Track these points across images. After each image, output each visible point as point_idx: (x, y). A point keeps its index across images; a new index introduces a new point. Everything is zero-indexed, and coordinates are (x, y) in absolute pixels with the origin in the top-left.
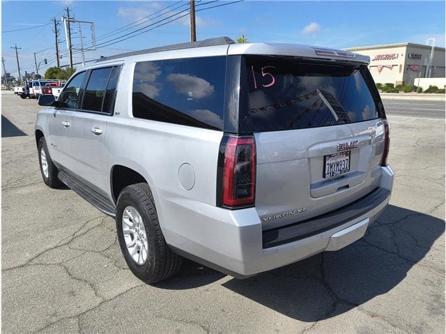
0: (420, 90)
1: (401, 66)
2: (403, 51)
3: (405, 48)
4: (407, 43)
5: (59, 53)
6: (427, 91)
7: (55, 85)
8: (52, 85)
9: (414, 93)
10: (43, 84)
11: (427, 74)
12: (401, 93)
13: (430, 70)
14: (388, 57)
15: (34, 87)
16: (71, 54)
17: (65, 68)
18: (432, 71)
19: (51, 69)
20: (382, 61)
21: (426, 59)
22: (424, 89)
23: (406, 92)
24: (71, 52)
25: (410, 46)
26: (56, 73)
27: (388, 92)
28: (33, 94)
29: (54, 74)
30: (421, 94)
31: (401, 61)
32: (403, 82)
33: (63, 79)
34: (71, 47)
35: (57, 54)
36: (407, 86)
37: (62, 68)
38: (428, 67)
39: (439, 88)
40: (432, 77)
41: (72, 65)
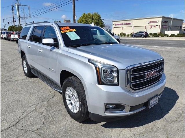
0: (168, 36)
1: (160, 26)
2: (160, 19)
3: (161, 18)
4: (162, 16)
5: (14, 19)
6: (170, 36)
7: (13, 33)
8: (11, 33)
9: (165, 37)
10: (7, 33)
11: (170, 29)
12: (160, 37)
13: (171, 28)
14: (154, 22)
15: (3, 34)
16: (20, 20)
17: (17, 26)
18: (172, 28)
19: (11, 26)
20: (152, 23)
21: (170, 23)
22: (169, 35)
23: (162, 36)
24: (20, 19)
25: (163, 18)
26: (13, 28)
27: (155, 37)
28: (3, 37)
29: (12, 29)
30: (168, 37)
31: (160, 24)
32: (161, 32)
33: (16, 31)
34: (19, 17)
35: (13, 20)
36: (162, 34)
37: (16, 26)
38: (170, 26)
39: (175, 35)
40: (172, 30)
41: (20, 25)
